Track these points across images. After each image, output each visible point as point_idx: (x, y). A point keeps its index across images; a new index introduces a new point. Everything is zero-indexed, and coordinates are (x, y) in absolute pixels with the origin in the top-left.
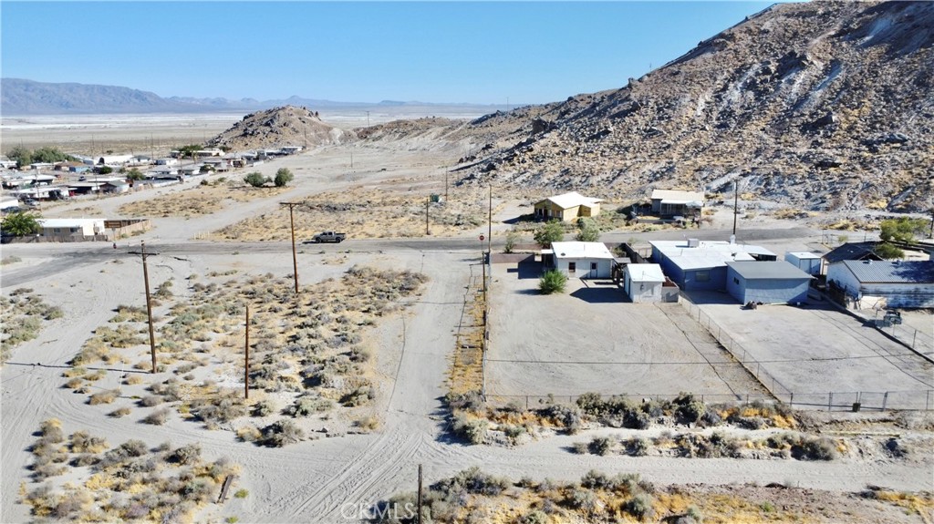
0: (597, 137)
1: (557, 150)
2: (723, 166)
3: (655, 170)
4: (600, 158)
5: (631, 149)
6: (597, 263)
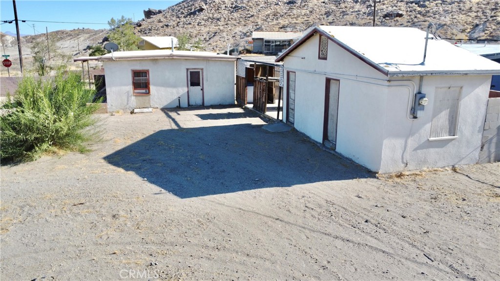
0: (194, 13)
1: (161, 24)
2: (303, 23)
3: (245, 31)
4: (197, 26)
5: (222, 19)
6: (202, 69)
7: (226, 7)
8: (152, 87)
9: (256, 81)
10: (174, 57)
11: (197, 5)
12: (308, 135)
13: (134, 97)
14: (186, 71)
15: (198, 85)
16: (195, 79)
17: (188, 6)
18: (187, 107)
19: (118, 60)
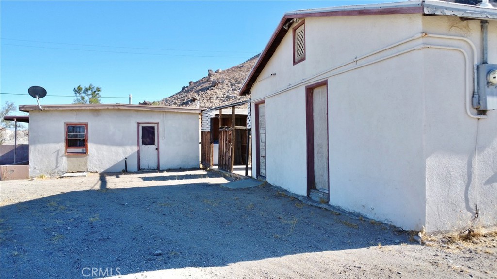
0: (187, 103)
6: (158, 124)
7: (217, 97)
8: (91, 146)
9: (221, 131)
10: (121, 108)
11: (190, 96)
12: (285, 188)
13: (66, 158)
14: (136, 125)
15: (153, 143)
16: (148, 135)
17: (182, 97)
18: (137, 171)
19: (46, 110)
